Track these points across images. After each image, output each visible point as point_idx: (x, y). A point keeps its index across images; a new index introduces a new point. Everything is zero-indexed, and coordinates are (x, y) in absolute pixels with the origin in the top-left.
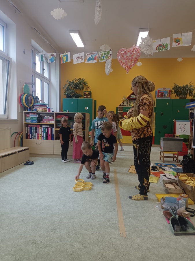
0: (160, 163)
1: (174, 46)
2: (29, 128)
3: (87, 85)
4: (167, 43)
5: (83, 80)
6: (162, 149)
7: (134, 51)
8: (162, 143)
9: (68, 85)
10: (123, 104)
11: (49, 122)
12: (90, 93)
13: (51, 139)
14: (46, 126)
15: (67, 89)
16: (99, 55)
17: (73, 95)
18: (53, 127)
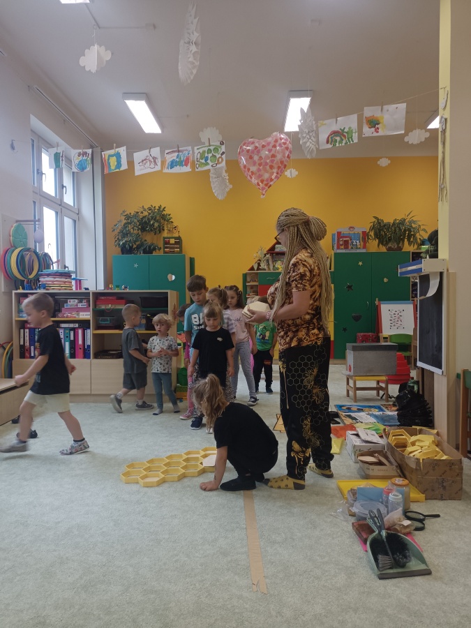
0: (348, 403)
1: (366, 135)
2: (27, 330)
3: (172, 222)
4: (350, 128)
5: (161, 209)
6: (350, 370)
7: (277, 145)
8: (350, 355)
9: (126, 224)
10: (259, 265)
11: (78, 315)
12: (179, 241)
13: (85, 357)
14: (72, 325)
15: (121, 231)
16: (196, 155)
17: (138, 248)
18: (89, 328)
